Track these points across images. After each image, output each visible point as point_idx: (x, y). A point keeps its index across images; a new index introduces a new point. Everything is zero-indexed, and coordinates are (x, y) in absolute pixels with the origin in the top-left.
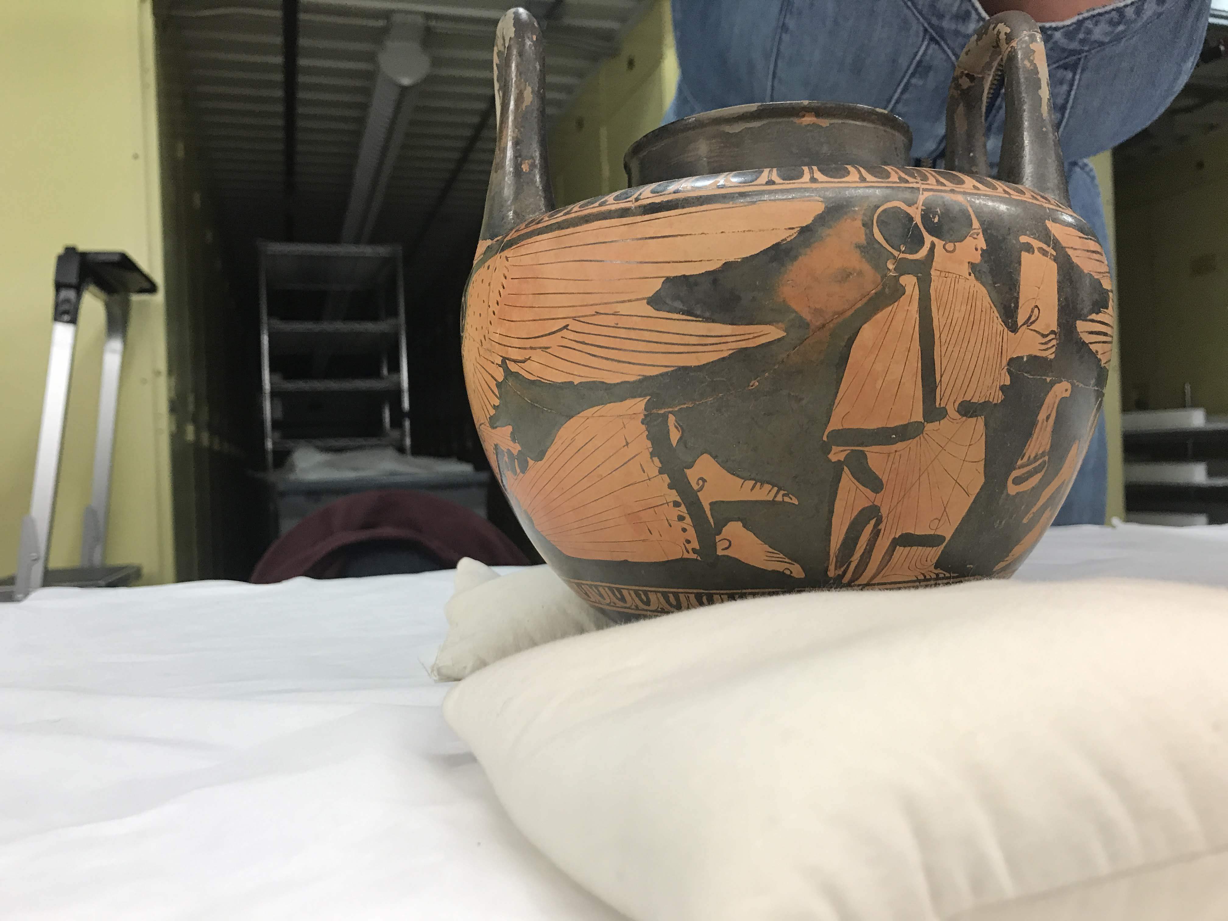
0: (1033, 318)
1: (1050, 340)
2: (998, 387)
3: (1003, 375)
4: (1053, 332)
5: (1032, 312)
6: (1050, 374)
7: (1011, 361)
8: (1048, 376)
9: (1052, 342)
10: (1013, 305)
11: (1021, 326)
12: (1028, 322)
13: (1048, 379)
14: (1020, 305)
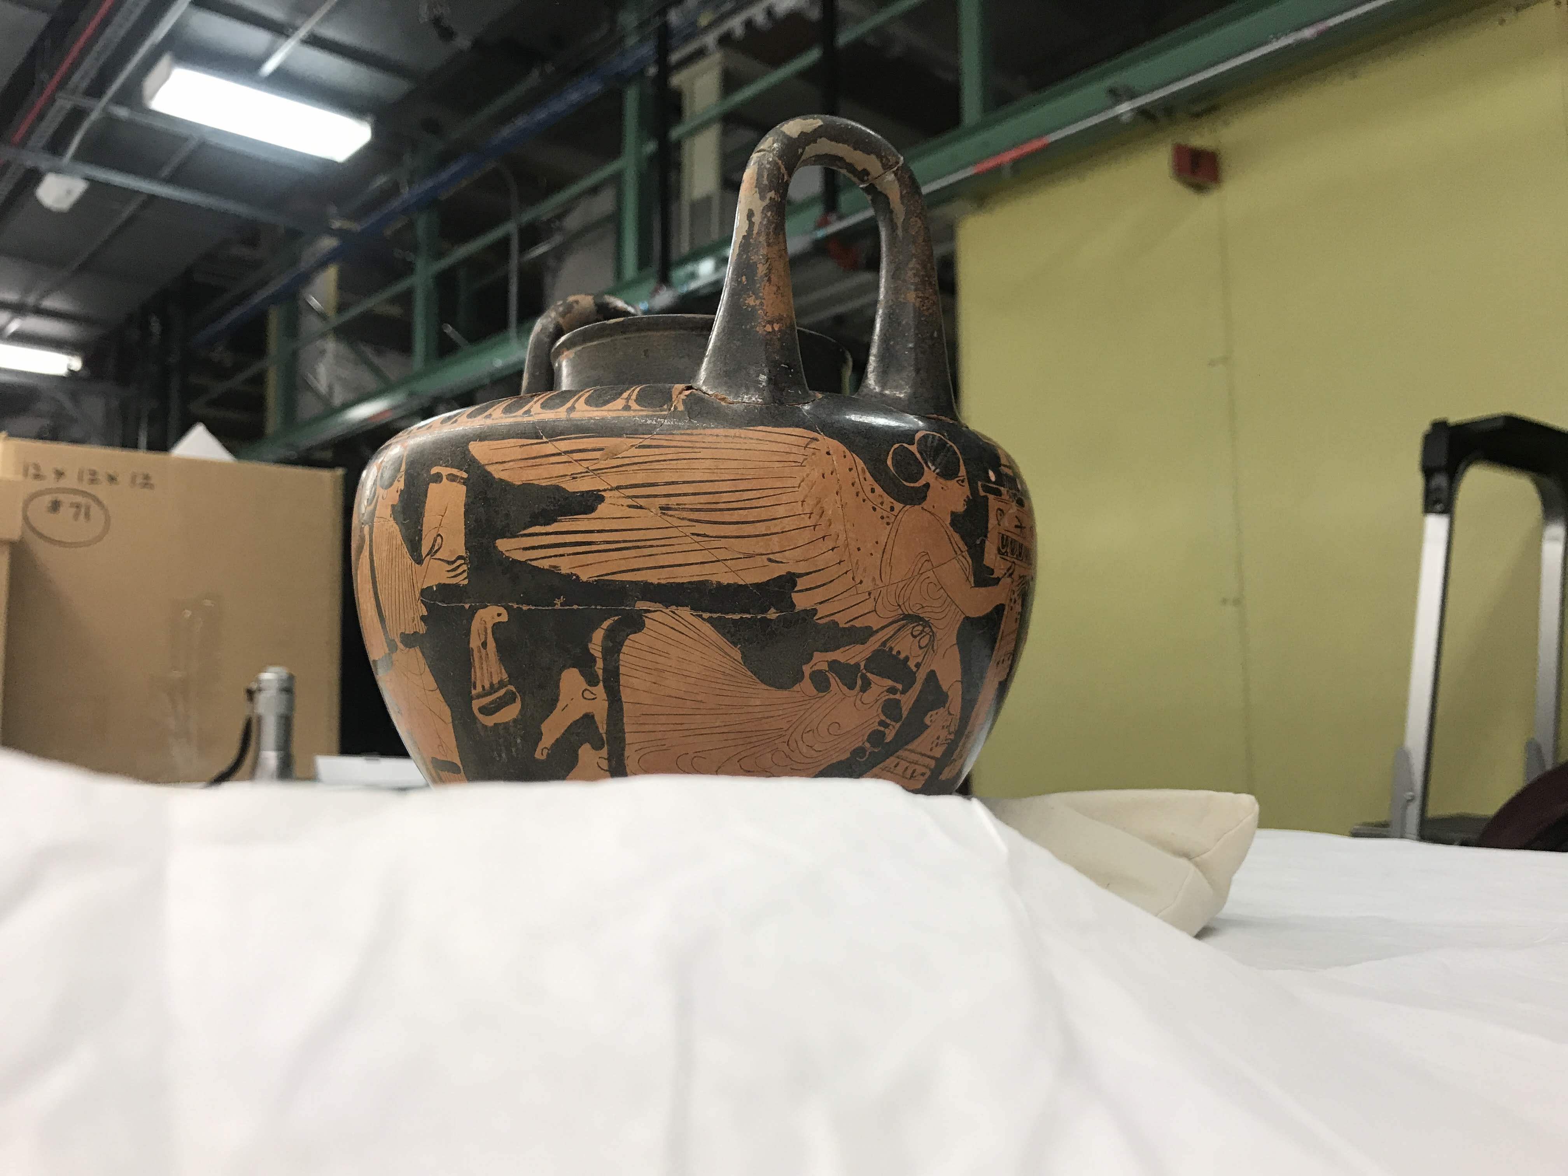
0: (436, 548)
1: (458, 567)
2: (419, 618)
3: (419, 606)
4: (460, 558)
5: (435, 541)
6: (467, 600)
7: (423, 592)
8: (466, 603)
9: (461, 568)
10: (417, 538)
11: (425, 558)
12: (432, 552)
13: (467, 606)
14: (423, 537)
